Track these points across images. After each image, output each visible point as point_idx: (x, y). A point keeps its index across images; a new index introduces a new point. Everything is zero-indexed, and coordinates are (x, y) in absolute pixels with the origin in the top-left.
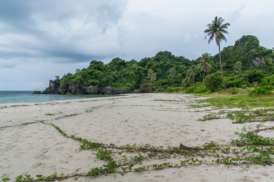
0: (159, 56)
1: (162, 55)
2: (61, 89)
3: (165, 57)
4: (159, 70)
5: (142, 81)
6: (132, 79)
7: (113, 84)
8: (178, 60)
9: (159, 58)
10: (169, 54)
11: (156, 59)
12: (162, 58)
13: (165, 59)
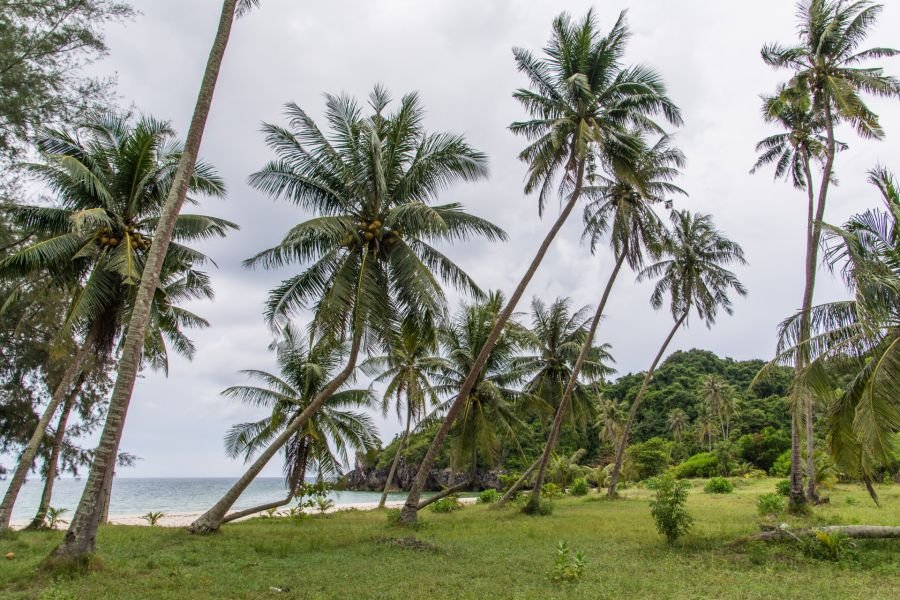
0: (670, 366)
1: (681, 362)
2: (376, 476)
3: (689, 369)
4: (649, 413)
5: (598, 451)
6: (568, 443)
7: (510, 461)
8: (741, 374)
9: (669, 372)
10: (705, 358)
11: (661, 375)
12: (681, 372)
13: (691, 376)
